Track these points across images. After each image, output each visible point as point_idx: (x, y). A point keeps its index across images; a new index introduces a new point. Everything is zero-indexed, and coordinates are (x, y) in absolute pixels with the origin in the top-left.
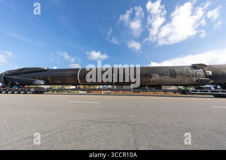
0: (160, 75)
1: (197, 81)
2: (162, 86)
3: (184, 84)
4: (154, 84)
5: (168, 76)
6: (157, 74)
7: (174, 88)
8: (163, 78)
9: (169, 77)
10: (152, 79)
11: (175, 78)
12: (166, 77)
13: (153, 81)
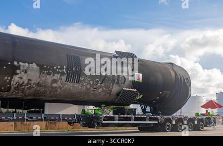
0: (42, 68)
1: (118, 94)
2: (47, 105)
3: (95, 99)
4: (20, 95)
5: (62, 74)
6: (34, 66)
7: (73, 110)
8: (49, 79)
9: (64, 78)
10: (16, 78)
11: (78, 82)
12: (57, 76)
13: (19, 86)
